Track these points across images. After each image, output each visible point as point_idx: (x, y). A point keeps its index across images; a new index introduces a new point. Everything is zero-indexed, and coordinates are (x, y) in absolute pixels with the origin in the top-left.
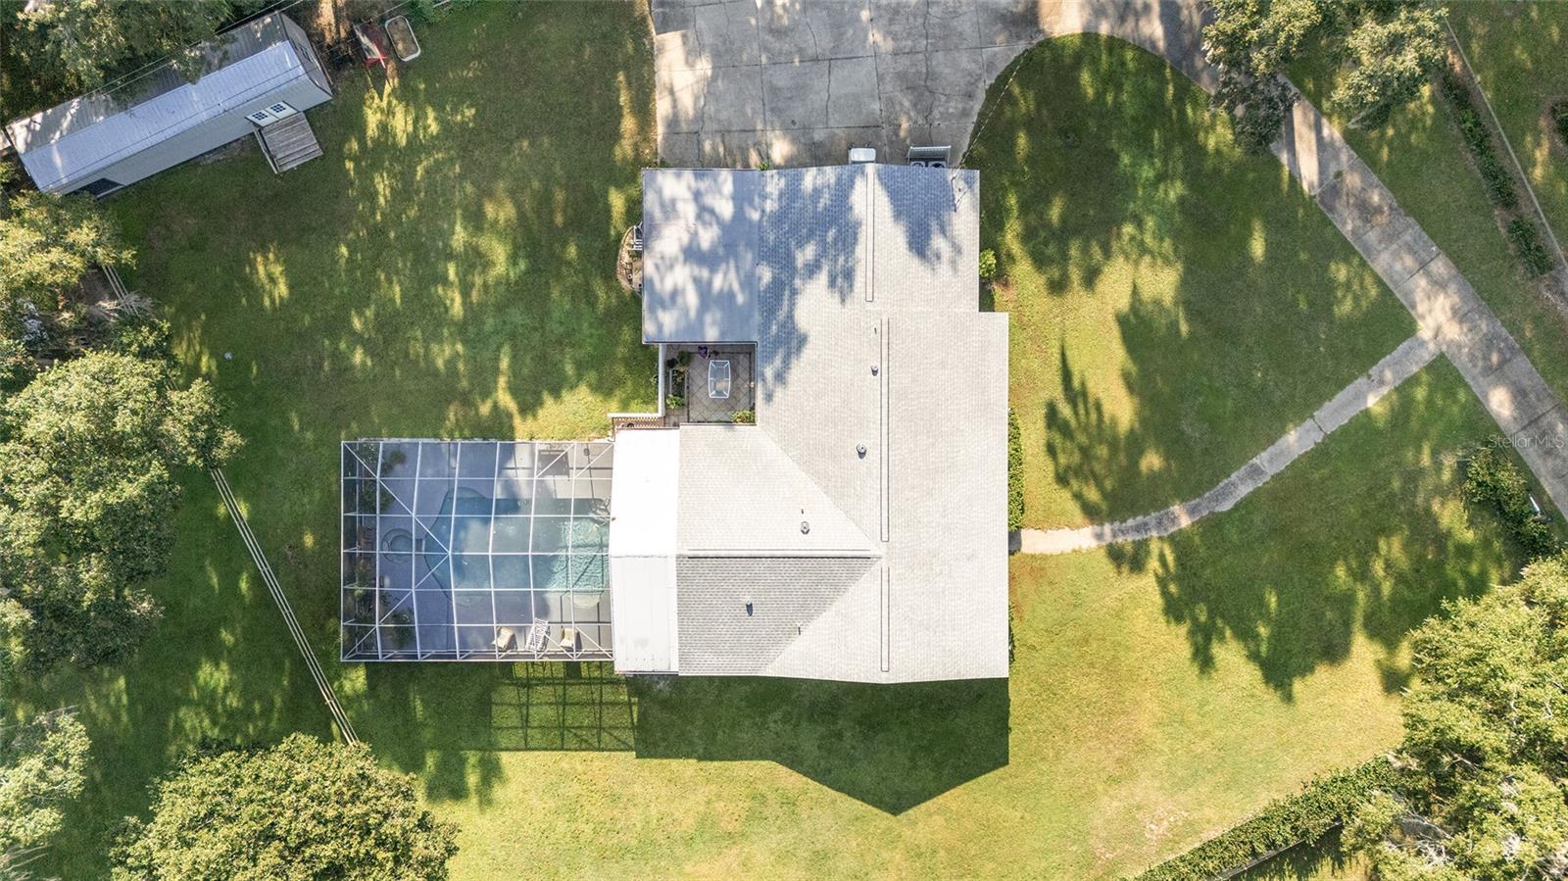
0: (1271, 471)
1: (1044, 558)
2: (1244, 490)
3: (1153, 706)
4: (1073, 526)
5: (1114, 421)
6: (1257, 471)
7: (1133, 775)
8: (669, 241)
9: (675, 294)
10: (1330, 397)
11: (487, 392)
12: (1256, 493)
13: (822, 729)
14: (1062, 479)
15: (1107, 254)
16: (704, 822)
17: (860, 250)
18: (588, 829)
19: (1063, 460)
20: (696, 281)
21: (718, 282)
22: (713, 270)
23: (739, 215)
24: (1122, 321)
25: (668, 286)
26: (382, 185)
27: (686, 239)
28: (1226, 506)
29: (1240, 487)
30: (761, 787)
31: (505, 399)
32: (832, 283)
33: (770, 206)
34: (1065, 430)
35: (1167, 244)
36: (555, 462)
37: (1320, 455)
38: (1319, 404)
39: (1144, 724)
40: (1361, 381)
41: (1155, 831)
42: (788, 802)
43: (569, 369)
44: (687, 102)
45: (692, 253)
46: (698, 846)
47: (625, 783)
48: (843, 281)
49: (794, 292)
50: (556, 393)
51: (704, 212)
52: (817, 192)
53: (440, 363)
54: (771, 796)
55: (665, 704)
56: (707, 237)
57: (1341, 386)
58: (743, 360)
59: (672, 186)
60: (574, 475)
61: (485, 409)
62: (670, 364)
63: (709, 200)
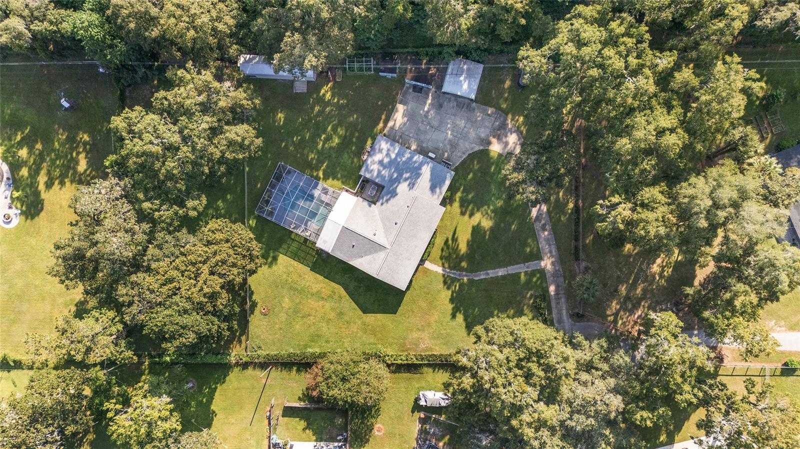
0: (491, 275)
1: (428, 269)
2: (483, 277)
3: (436, 317)
4: (438, 266)
5: (460, 250)
6: (488, 274)
7: (423, 330)
8: (378, 157)
9: (372, 170)
10: (513, 265)
11: (318, 170)
12: (485, 279)
13: (356, 284)
14: (441, 258)
15: (478, 210)
16: (319, 292)
17: (419, 180)
18: (290, 280)
19: (444, 254)
20: (379, 170)
21: (383, 172)
22: (384, 169)
23: (396, 159)
24: (473, 227)
25: (372, 168)
26: (317, 109)
27: (381, 159)
28: (477, 279)
29: (482, 276)
30: (336, 291)
31: (321, 174)
32: (409, 185)
33: (404, 159)
34: (448, 247)
35: (493, 215)
36: (325, 192)
37: (504, 277)
38: (510, 266)
39: (432, 320)
40: (523, 265)
41: (422, 346)
42: (341, 297)
43: (339, 176)
44: (397, 125)
45: (381, 162)
46: (314, 297)
47: (304, 274)
48: (412, 186)
49: (399, 183)
50: (333, 179)
51: (388, 155)
52: (416, 162)
53: (310, 158)
54: (337, 294)
55: (323, 260)
56: (386, 160)
57: (517, 264)
58: (381, 189)
59: (384, 145)
60: (328, 196)
61: (315, 174)
62: (363, 181)
63: (390, 153)
